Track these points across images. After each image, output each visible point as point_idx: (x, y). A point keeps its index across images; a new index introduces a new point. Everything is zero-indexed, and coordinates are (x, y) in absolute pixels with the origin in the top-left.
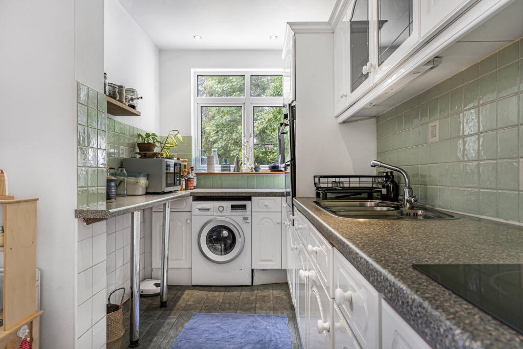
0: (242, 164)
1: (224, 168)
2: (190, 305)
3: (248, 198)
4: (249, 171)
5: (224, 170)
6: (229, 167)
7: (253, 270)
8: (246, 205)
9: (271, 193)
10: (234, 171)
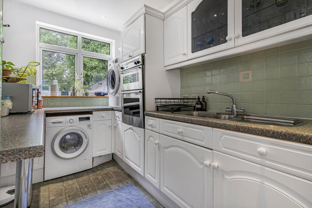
0: (78, 91)
1: (63, 93)
2: (53, 200)
3: (90, 112)
4: (81, 95)
5: (63, 95)
6: (68, 93)
7: (93, 158)
8: (89, 117)
9: (105, 109)
10: (71, 95)
